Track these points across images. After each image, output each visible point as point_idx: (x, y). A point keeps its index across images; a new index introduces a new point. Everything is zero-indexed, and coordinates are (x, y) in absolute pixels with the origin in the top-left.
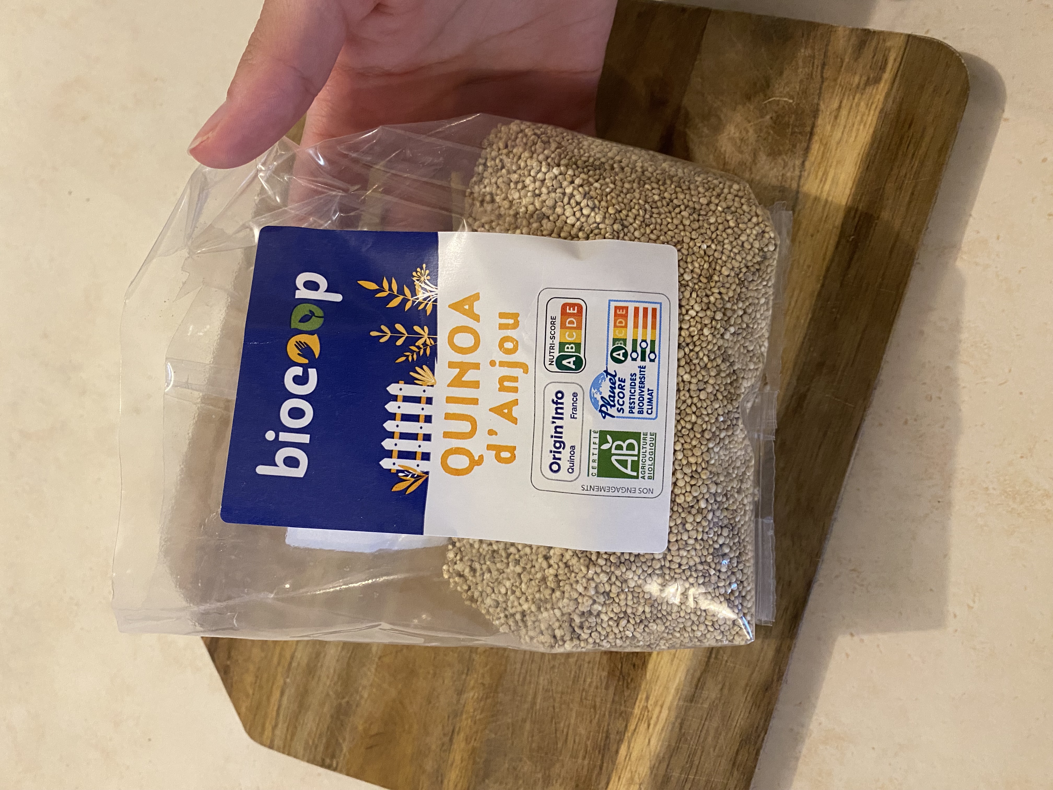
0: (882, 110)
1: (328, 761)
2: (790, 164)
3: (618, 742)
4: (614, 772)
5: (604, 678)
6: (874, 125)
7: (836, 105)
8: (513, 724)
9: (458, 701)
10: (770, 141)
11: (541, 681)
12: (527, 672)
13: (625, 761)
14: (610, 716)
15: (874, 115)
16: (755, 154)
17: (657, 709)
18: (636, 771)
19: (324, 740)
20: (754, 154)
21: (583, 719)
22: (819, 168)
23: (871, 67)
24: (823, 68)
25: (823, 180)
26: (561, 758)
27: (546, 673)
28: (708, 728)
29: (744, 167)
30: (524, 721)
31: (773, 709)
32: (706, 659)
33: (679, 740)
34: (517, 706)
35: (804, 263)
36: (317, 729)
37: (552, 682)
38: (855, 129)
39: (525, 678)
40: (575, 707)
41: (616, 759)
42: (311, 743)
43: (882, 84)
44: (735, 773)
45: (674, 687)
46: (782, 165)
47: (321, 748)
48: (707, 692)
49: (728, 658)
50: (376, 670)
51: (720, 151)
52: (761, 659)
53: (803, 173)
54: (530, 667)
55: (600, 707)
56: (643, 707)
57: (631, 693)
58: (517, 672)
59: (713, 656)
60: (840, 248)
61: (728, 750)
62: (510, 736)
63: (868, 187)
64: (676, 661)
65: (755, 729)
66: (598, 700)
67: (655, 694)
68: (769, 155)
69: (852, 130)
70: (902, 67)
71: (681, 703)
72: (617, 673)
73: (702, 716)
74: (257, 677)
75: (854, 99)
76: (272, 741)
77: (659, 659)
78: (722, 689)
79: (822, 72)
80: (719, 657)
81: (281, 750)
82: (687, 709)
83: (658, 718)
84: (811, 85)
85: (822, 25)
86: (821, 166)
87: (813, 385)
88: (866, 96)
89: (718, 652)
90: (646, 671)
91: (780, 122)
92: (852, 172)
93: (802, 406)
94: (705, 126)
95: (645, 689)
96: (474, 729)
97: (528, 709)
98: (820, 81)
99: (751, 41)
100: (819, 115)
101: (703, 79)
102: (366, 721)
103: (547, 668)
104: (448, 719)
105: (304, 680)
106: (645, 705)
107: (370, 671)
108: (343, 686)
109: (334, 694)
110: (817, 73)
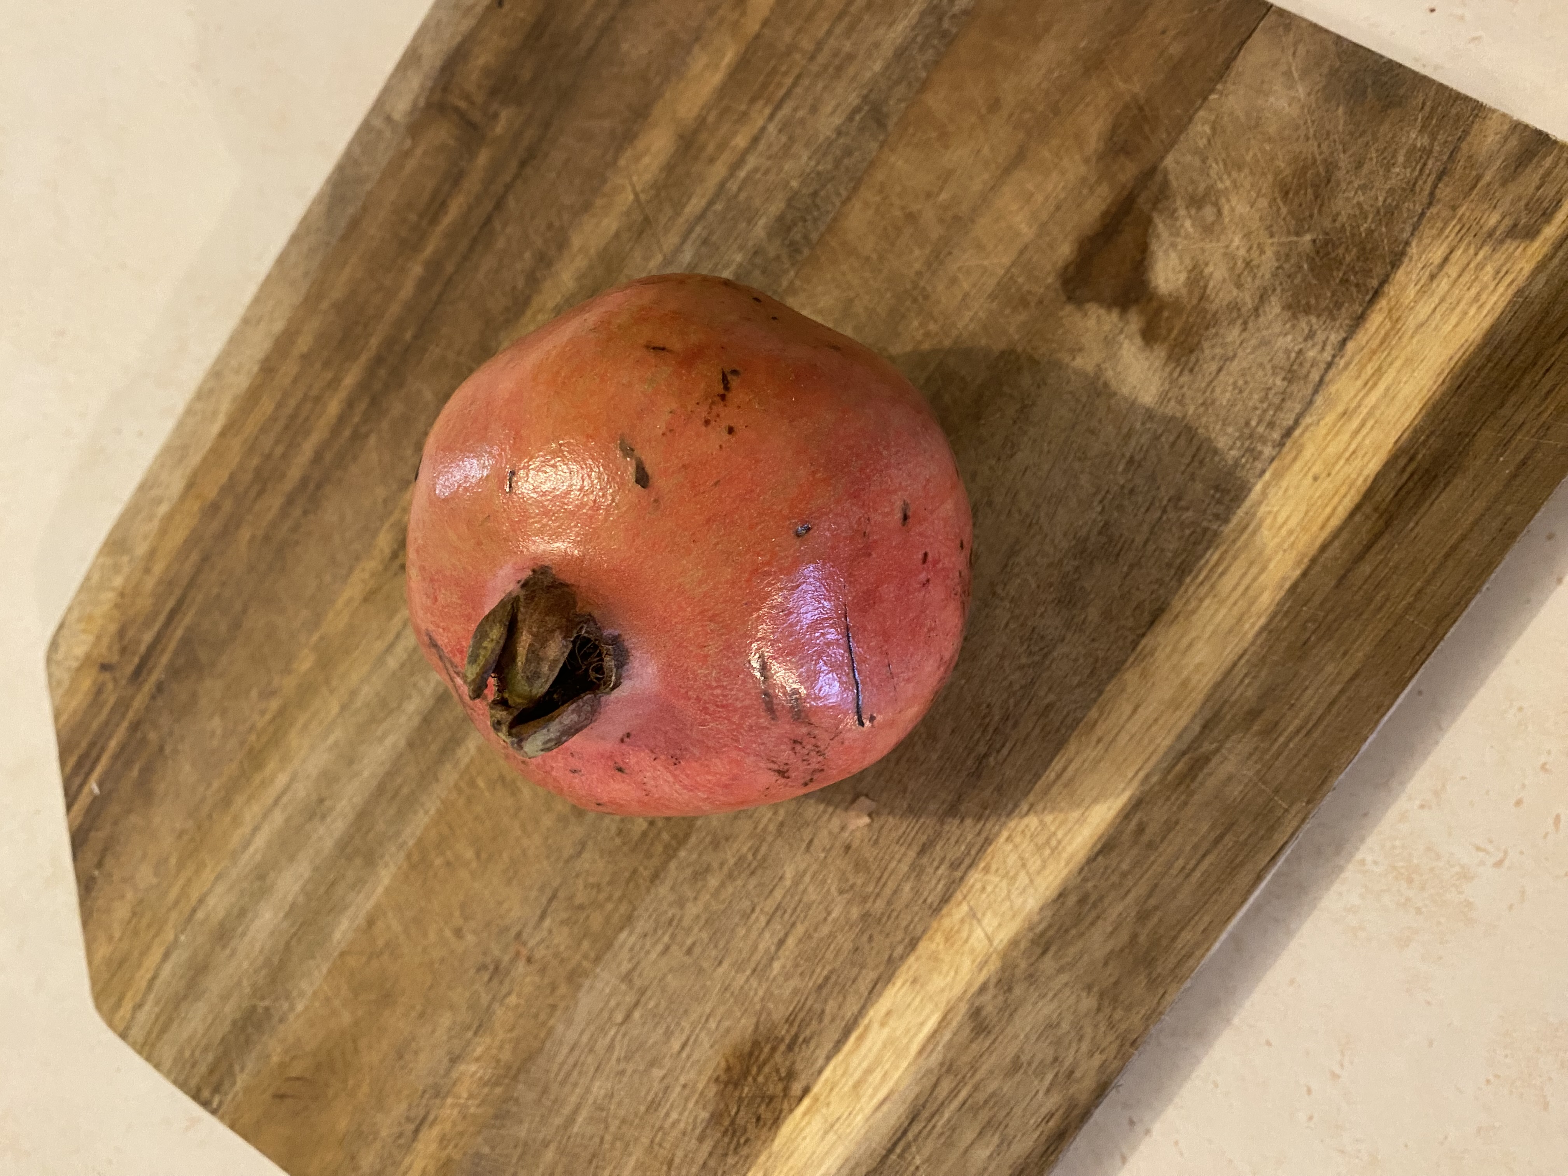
0: (1519, 292)
1: (206, 1094)
2: (1320, 336)
5: (702, 1121)
6: (1497, 315)
7: (1437, 254)
8: (526, 1144)
10: (1296, 281)
11: (595, 1090)
12: (575, 1065)
15: (1502, 295)
16: (1263, 297)
19: (210, 1057)
20: (1261, 297)
22: (1370, 359)
23: (1527, 205)
24: (1439, 178)
25: (1370, 384)
27: (608, 1078)
29: (1234, 315)
30: (546, 1144)
32: (884, 1152)
34: (543, 1116)
35: (1285, 523)
36: (204, 1035)
37: (612, 1096)
38: (1459, 309)
39: (569, 1074)
40: (637, 1153)
42: (187, 1054)
43: (1537, 244)
46: (1306, 331)
47: (203, 1068)
49: (923, 1163)
50: (330, 972)
51: (1202, 272)
53: (1338, 359)
54: (582, 1059)
55: (679, 1168)
57: (737, 1163)
58: (560, 1058)
59: (898, 1150)
60: (1358, 518)
62: (514, 1161)
63: (1446, 423)
64: (831, 1137)
66: (680, 1154)
68: (1288, 307)
69: (1453, 309)
72: (726, 1122)
74: (134, 914)
75: (1476, 254)
76: (128, 1028)
77: (803, 1123)
79: (1435, 186)
80: (909, 1157)
81: (138, 1047)
84: (1406, 204)
85: (1467, 99)
86: (1375, 358)
87: (1228, 745)
88: (1500, 257)
89: (908, 1146)
90: (775, 1134)
91: (1328, 254)
92: (1427, 387)
93: (1196, 776)
94: (1190, 217)
95: (765, 1163)
96: (460, 1128)
97: (558, 1127)
98: (1425, 200)
99: (1325, 88)
100: (1401, 263)
101: (1214, 129)
102: (287, 1051)
103: (612, 1070)
104: (422, 1095)
105: (208, 946)
107: (320, 970)
108: (268, 980)
109: (250, 986)
110: (1425, 186)
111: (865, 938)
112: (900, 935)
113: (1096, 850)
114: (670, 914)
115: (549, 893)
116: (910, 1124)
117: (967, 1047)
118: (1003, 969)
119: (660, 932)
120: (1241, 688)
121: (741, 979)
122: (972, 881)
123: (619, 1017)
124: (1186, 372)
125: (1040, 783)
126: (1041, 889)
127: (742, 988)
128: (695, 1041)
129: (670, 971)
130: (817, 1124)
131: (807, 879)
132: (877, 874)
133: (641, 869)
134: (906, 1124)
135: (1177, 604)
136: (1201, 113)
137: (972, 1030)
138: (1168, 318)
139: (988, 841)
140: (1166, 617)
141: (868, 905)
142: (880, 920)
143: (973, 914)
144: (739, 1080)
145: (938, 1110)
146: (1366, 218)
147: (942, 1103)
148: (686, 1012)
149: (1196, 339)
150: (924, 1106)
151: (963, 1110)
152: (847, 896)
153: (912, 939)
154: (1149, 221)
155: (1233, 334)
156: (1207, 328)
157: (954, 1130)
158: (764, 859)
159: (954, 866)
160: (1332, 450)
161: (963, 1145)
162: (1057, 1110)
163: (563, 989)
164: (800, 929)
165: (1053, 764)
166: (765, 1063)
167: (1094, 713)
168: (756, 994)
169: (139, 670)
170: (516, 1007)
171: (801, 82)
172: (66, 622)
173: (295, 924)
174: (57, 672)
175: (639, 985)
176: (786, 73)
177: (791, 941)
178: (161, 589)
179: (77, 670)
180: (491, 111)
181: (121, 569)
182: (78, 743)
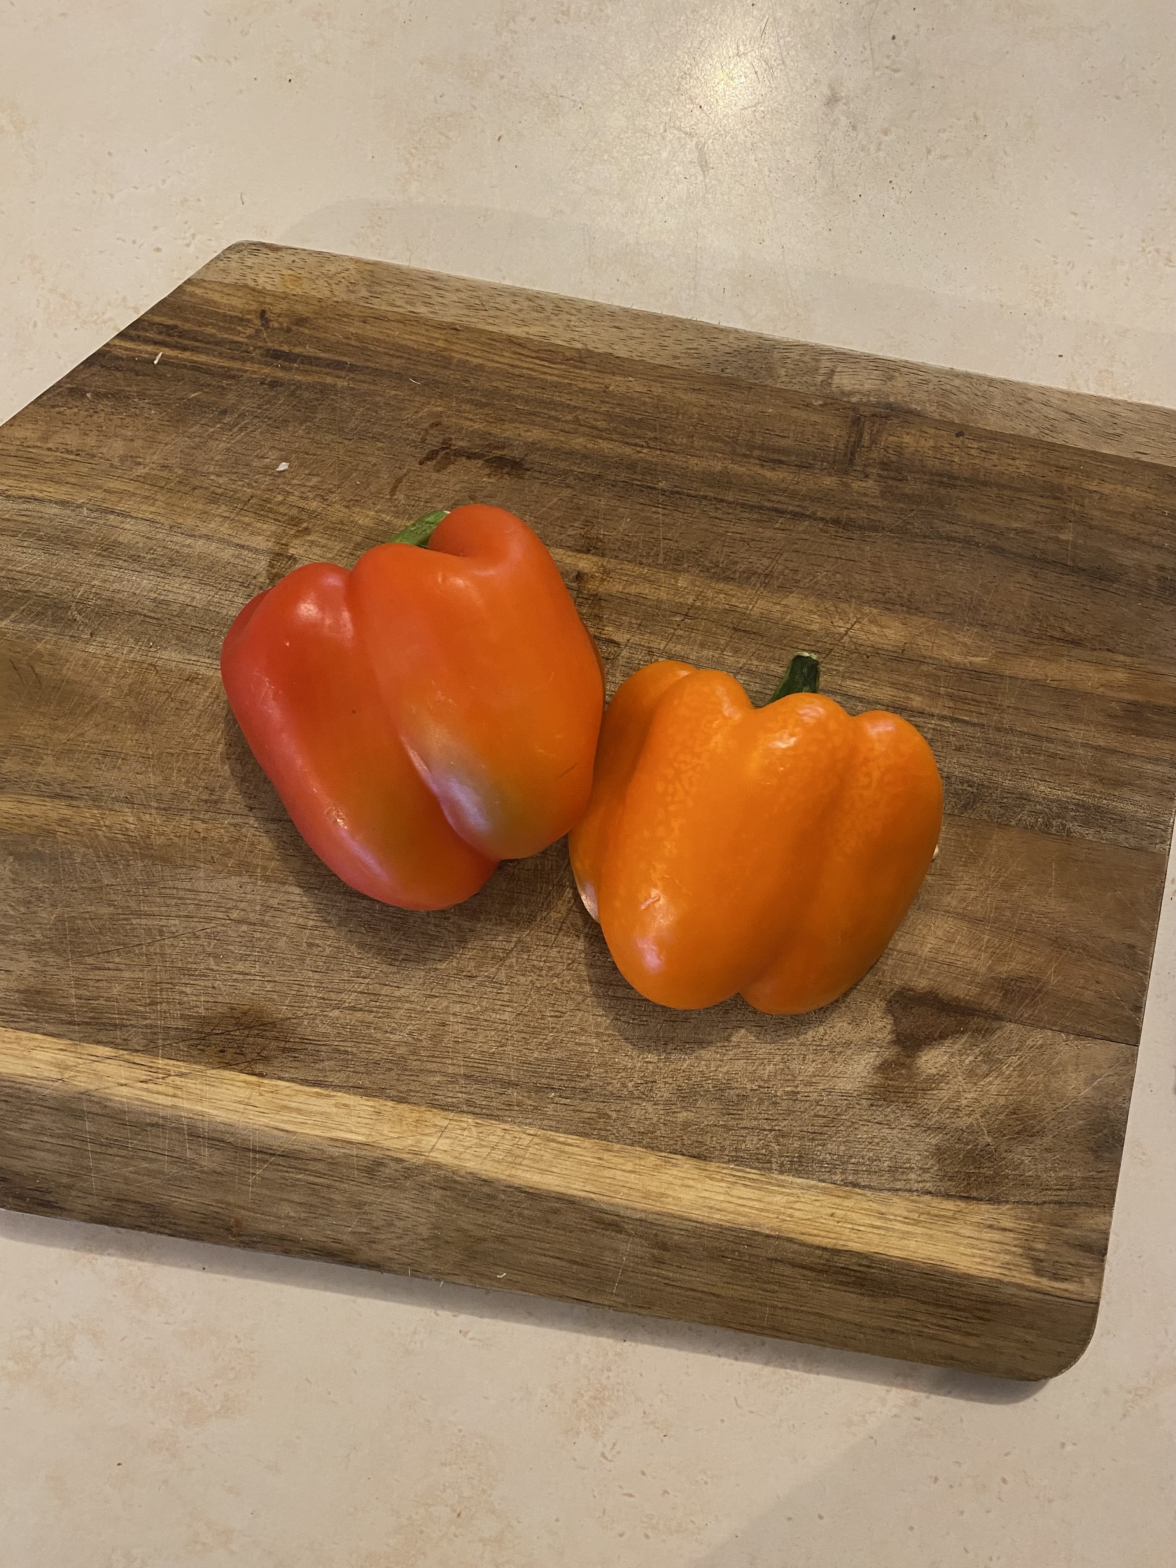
0: (1000, 1281)
2: (927, 1176)
3: (112, 1043)
4: (70, 1042)
5: (196, 1012)
6: (981, 1275)
7: (1007, 1223)
8: (101, 888)
9: (116, 799)
10: (957, 1146)
12: (180, 898)
13: (87, 1054)
14: (146, 1026)
15: (994, 1273)
16: (939, 1129)
17: (171, 1091)
18: (78, 1071)
19: (7, 587)
21: (133, 988)
22: (924, 1214)
23: (1057, 1262)
24: (1056, 1203)
25: (906, 1220)
26: (71, 964)
27: (186, 928)
28: (160, 1161)
30: (111, 904)
31: (204, 1240)
32: (251, 1147)
33: (134, 1124)
34: (129, 891)
35: (795, 1209)
36: (20, 572)
37: (175, 937)
38: (975, 1251)
39: (172, 897)
40: (146, 975)
41: (89, 1043)
43: (1033, 1278)
44: (108, 1203)
45: (206, 1109)
46: (926, 1166)
48: (207, 1153)
49: (259, 1175)
50: (134, 661)
52: (268, 1218)
53: (915, 1193)
54: (189, 901)
55: (154, 1011)
56: (169, 1071)
57: (183, 1051)
58: (178, 884)
59: (258, 1156)
60: (817, 1252)
61: (137, 1190)
64: (241, 1107)
65: (175, 1221)
67: (189, 1085)
68: (938, 1148)
69: (975, 1248)
70: (1057, 1299)
72: (207, 1030)
73: (174, 1151)
75: (1015, 1246)
77: (238, 1084)
78: (215, 1172)
79: (1050, 1202)
80: (258, 1165)
82: (178, 1130)
83: (158, 1093)
84: (1032, 1190)
85: (1113, 1196)
86: (926, 1216)
87: (637, 1240)
88: (1019, 1260)
89: (265, 1161)
90: (217, 1068)
91: (983, 1157)
92: (917, 1255)
93: (607, 1230)
94: (976, 1058)
95: (195, 1070)
96: (81, 831)
97: (128, 907)
98: (1039, 1200)
99: (1093, 1106)
100: (994, 1205)
101: (1041, 1046)
102: (52, 655)
103: (193, 928)
104: (87, 788)
105: (92, 539)
106: (172, 1073)
107: (131, 652)
108: (97, 609)
109: (82, 595)
110: (1050, 1196)
111: (389, 1066)
112: (404, 1088)
113: (527, 1190)
116: (280, 1155)
117: (353, 1168)
118: (417, 1167)
119: (312, 916)
120: (676, 1232)
121: (312, 992)
122: (465, 1119)
123: (235, 915)
124: (869, 1102)
125: (553, 1133)
126: (485, 1168)
127: (307, 996)
128: (250, 980)
129: (288, 937)
131: (407, 1005)
132: (437, 1053)
134: (279, 1153)
135: (713, 1166)
136: (1050, 1033)
137: (366, 1166)
138: (902, 1074)
139: (497, 1118)
140: (702, 1164)
141: (411, 1057)
142: (406, 1070)
143: (443, 1130)
144: (241, 1024)
145: (300, 1169)
146: (1015, 1170)
147: (306, 1170)
148: (268, 963)
149: (895, 1099)
150: (296, 1158)
151: (309, 1185)
152: (409, 1040)
153: (405, 1098)
154: (963, 1033)
155: (906, 1121)
156: (905, 1102)
157: (292, 1186)
159: (469, 1103)
160: (854, 1216)
161: (285, 1196)
162: (344, 1244)
163: (230, 862)
164: (370, 1017)
165: (570, 1136)
166: (262, 1037)
167: (617, 1147)
168: (307, 1008)
169: (277, 355)
170: (196, 832)
171: (978, 729)
172: (280, 253)
173: (153, 611)
174: (234, 264)
175: (267, 918)
176: (981, 714)
177: (359, 1014)
178: (353, 343)
179: (246, 286)
180: (869, 470)
181: (354, 292)
182: (187, 320)
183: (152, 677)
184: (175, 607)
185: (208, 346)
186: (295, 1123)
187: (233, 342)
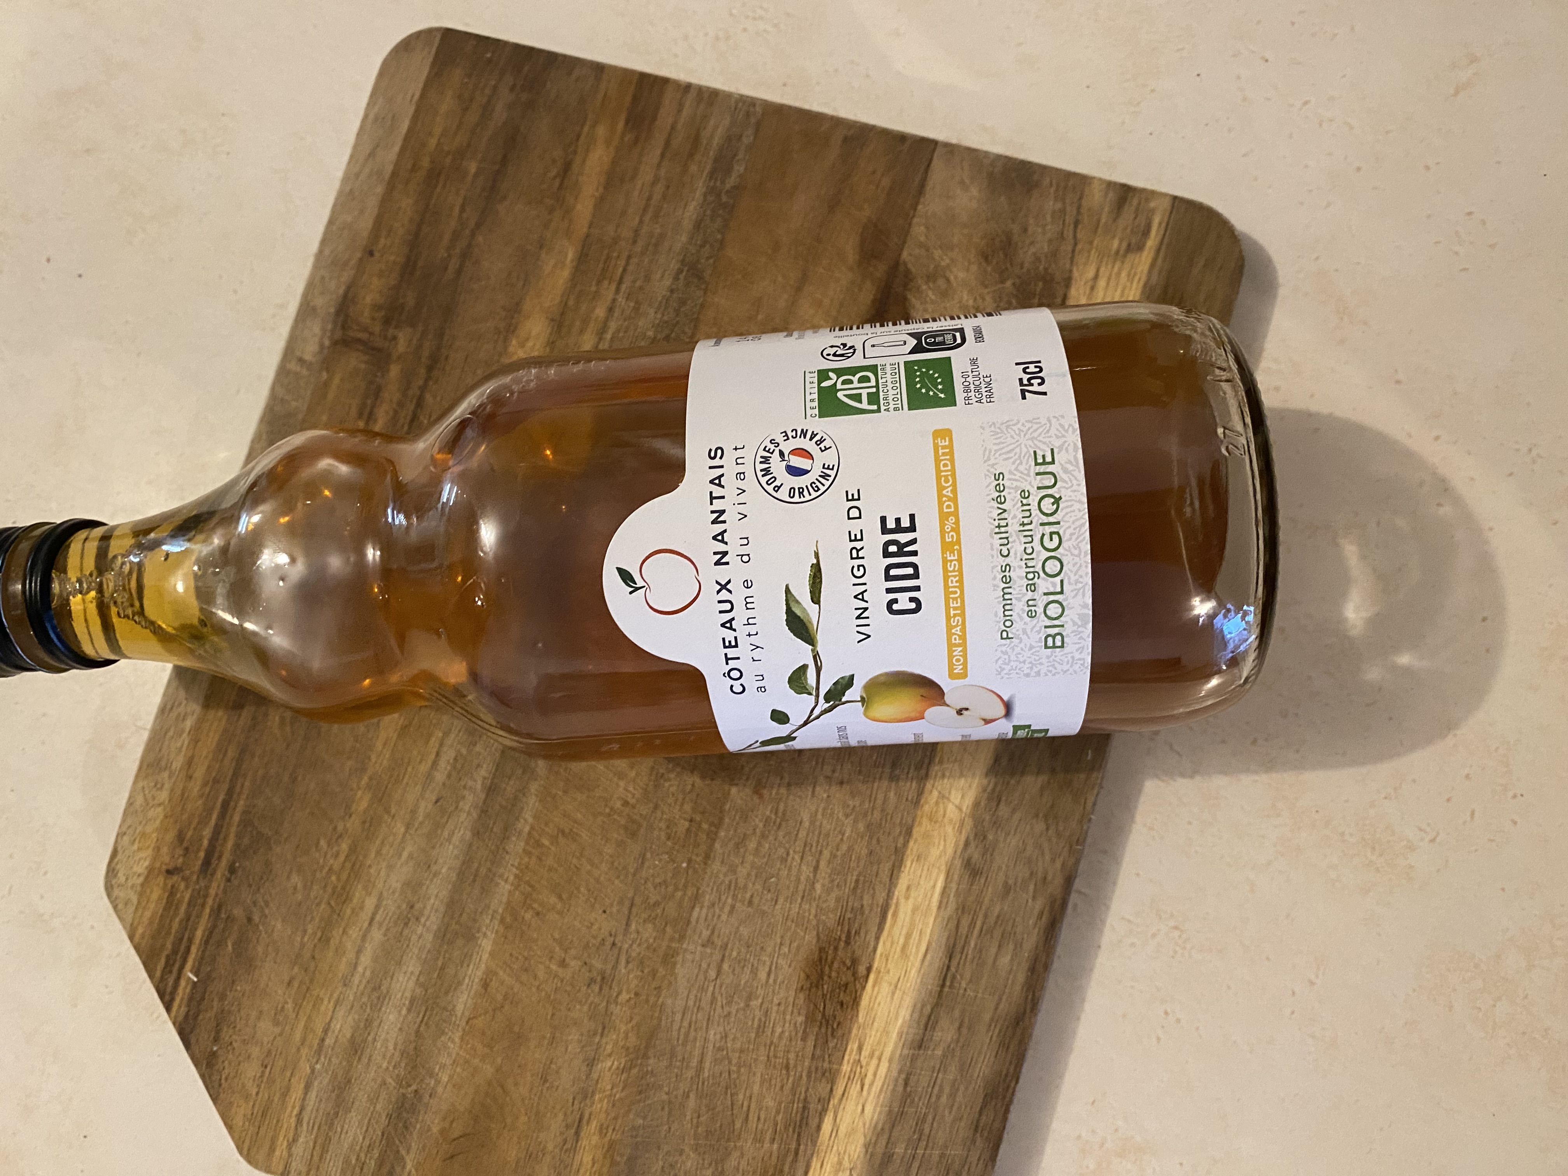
0: (1146, 284)
3: (820, 1114)
4: (815, 1155)
5: (801, 1025)
7: (1091, 273)
8: (670, 1102)
9: (588, 1076)
11: (712, 1036)
12: (690, 1026)
13: (829, 1139)
14: (809, 1076)
15: (1136, 289)
17: (874, 1062)
18: (845, 1152)
19: (376, 1153)
21: (770, 1085)
23: (1132, 230)
24: (1076, 227)
26: (738, 1144)
27: (719, 1024)
28: (942, 1081)
30: (686, 1095)
31: (1026, 1050)
32: (939, 989)
33: (903, 1103)
34: (676, 1076)
36: (364, 1138)
37: (726, 1036)
39: (687, 1035)
40: (760, 1069)
41: (818, 1137)
42: (353, 1160)
43: (1145, 253)
44: (979, 1141)
45: (896, 1031)
48: (940, 1034)
49: (967, 984)
50: (462, 1039)
52: (1010, 982)
54: (694, 1017)
55: (795, 1066)
56: (855, 1060)
57: (837, 1044)
58: (676, 1027)
59: (948, 983)
61: (968, 1108)
62: (665, 1119)
64: (898, 994)
65: (1003, 1076)
67: (871, 1042)
70: (1168, 233)
71: (906, 1052)
72: (819, 1017)
73: (934, 1067)
74: (265, 1066)
75: (1113, 267)
76: (288, 1165)
77: (875, 993)
78: (959, 1028)
79: (1075, 232)
80: (956, 985)
82: (914, 1059)
83: (875, 1075)
84: (1062, 248)
85: (1075, 175)
88: (1127, 266)
89: (954, 977)
90: (858, 1011)
94: (930, 289)
95: (856, 1035)
96: (613, 1115)
97: (692, 1078)
98: (1072, 241)
99: (988, 186)
100: (1071, 284)
101: (927, 228)
102: (444, 1119)
103: (720, 1017)
104: (573, 1102)
105: (344, 1063)
106: (857, 1057)
107: (453, 1042)
108: (409, 1068)
109: (394, 1080)
110: (1069, 233)
111: (874, 841)
112: (898, 830)
114: (727, 882)
115: (627, 903)
116: (950, 961)
117: (970, 889)
118: (975, 826)
119: (723, 898)
122: (934, 773)
123: (712, 974)
127: (799, 913)
128: (776, 967)
129: (740, 925)
130: (885, 989)
131: (819, 816)
132: (868, 792)
133: (694, 857)
134: (947, 962)
136: (915, 220)
137: (969, 877)
141: (869, 818)
142: (880, 825)
143: (942, 796)
144: (818, 982)
145: (965, 941)
146: (1041, 262)
147: (967, 937)
148: (762, 948)
151: (982, 935)
152: (852, 817)
153: (907, 829)
154: (905, 299)
157: (981, 951)
158: (784, 814)
161: (990, 961)
163: (662, 971)
164: (826, 854)
166: (832, 963)
168: (810, 914)
169: (207, 862)
170: (628, 1001)
171: (631, 261)
172: (119, 849)
173: (419, 1014)
174: (122, 894)
175: (720, 944)
176: (618, 257)
177: (823, 864)
178: (208, 789)
179: (142, 885)
180: (389, 335)
181: (163, 785)
182: (163, 946)
183: (479, 1023)
184: (418, 991)
185: (189, 927)
186: (920, 940)
187: (189, 904)
